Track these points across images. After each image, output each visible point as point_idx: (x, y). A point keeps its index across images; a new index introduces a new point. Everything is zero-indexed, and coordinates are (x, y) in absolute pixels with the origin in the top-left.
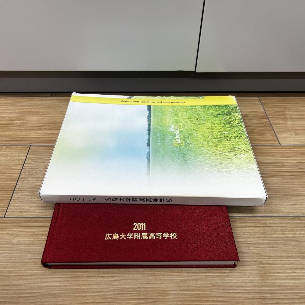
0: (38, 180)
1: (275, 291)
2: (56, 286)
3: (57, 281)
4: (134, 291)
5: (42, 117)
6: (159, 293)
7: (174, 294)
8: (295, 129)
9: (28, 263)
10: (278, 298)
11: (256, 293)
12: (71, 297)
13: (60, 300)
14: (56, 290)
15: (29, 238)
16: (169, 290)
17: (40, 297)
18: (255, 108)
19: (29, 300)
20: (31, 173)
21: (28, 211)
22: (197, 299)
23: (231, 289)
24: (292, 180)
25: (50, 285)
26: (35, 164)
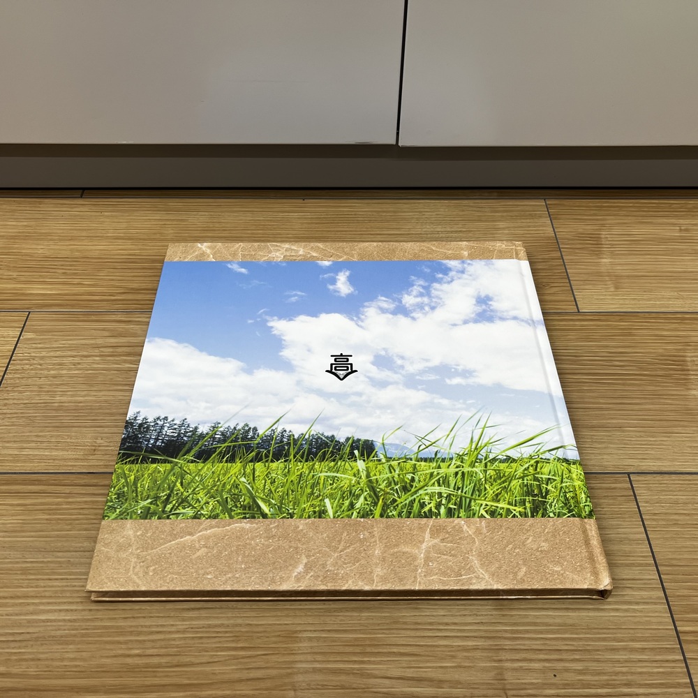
0: (40, 391)
1: (523, 634)
2: (64, 620)
3: (67, 610)
4: (226, 632)
5: (58, 247)
6: (279, 636)
7: (310, 639)
8: (616, 276)
9: (11, 572)
10: (528, 650)
11: (481, 637)
12: (95, 642)
13: (70, 649)
14: (65, 628)
15: (14, 518)
16: (300, 631)
17: (31, 643)
18: (535, 227)
19: (8, 648)
20: (26, 376)
21: (16, 459)
22: (358, 650)
23: (431, 629)
24: (593, 392)
25: (53, 618)
26: (37, 355)
